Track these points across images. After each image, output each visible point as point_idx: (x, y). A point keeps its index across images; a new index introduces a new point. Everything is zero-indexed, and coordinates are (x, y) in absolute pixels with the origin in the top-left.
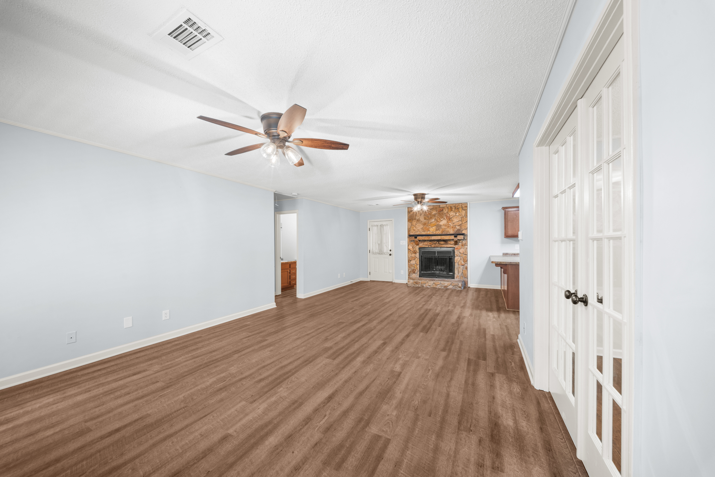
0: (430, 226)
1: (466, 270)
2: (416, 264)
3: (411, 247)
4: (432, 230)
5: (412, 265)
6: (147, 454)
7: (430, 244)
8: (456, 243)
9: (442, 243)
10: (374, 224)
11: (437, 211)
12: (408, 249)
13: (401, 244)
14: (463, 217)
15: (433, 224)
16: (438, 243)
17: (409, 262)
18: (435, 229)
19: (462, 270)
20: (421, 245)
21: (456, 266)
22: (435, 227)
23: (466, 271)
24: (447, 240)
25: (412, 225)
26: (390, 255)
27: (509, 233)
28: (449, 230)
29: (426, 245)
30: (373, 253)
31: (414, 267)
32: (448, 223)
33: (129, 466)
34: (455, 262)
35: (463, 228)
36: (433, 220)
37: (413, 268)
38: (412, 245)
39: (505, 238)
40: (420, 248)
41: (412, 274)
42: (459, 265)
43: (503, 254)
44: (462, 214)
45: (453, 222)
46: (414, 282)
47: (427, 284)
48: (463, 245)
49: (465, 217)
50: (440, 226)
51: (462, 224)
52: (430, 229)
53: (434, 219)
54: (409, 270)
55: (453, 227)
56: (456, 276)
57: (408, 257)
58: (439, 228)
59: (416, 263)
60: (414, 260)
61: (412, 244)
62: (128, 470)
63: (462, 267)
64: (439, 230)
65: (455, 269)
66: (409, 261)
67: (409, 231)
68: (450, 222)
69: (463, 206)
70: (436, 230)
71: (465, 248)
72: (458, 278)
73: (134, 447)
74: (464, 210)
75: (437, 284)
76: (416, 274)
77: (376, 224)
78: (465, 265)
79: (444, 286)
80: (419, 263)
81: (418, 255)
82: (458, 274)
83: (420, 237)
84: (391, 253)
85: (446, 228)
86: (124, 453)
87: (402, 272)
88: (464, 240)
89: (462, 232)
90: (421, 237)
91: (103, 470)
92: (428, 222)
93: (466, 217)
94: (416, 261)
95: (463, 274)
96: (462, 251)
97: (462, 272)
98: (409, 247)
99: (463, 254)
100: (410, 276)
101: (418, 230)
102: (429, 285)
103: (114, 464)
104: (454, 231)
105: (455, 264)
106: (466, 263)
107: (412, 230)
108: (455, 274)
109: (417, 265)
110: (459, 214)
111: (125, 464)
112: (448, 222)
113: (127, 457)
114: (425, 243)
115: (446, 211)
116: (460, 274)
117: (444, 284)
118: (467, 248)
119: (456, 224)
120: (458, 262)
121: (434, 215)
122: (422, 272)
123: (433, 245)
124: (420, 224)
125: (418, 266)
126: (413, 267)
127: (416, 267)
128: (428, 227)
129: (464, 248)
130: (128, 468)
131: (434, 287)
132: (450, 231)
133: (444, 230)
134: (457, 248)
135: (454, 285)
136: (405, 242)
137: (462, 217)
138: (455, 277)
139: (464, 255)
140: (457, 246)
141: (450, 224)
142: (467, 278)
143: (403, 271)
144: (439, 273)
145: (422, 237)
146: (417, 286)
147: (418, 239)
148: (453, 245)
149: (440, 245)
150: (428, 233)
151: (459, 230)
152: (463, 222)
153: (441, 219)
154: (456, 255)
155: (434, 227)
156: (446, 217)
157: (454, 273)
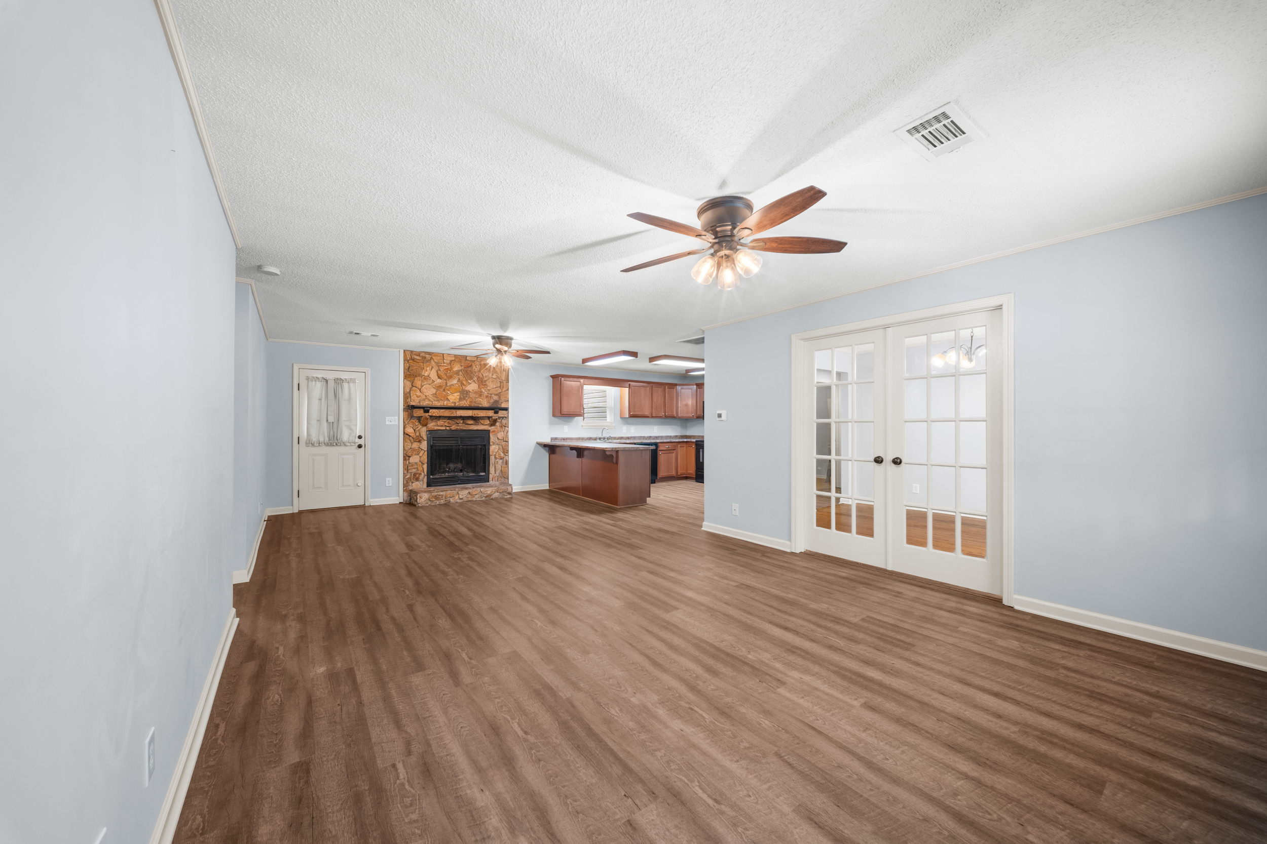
0: (449, 392)
1: (505, 466)
2: (420, 463)
3: (410, 430)
4: (453, 398)
5: (413, 465)
6: (921, 786)
7: (449, 423)
8: (493, 423)
9: (470, 423)
10: (315, 376)
11: (462, 366)
12: (404, 433)
13: (388, 423)
14: (503, 382)
15: (455, 389)
16: (463, 423)
17: (405, 459)
18: (458, 397)
19: (500, 467)
20: (432, 425)
21: (492, 459)
22: (459, 394)
24: (478, 417)
25: (413, 386)
26: (360, 446)
27: (564, 410)
28: (482, 400)
29: (442, 426)
30: (310, 443)
31: (417, 468)
32: (481, 389)
33: (949, 802)
34: (491, 453)
35: (503, 399)
36: (455, 382)
37: (414, 471)
38: (412, 426)
39: (553, 417)
40: (430, 432)
41: (412, 483)
42: (496, 458)
43: (551, 439)
44: (501, 377)
45: (488, 388)
46: (432, 497)
47: (457, 497)
48: (501, 427)
49: (505, 382)
50: (468, 392)
51: (502, 393)
52: (449, 397)
53: (457, 380)
54: (406, 476)
55: (487, 397)
56: (491, 476)
57: (404, 449)
58: (465, 395)
59: (420, 461)
60: (418, 454)
61: (413, 423)
62: (959, 800)
63: (500, 462)
64: (465, 399)
65: (491, 466)
66: (406, 457)
67: (407, 396)
68: (483, 388)
70: (460, 399)
72: (494, 481)
73: (904, 807)
74: (504, 371)
75: (474, 493)
76: (421, 483)
77: (320, 375)
78: (505, 459)
79: (485, 495)
80: (426, 461)
81: (424, 445)
82: (495, 473)
83: (434, 410)
84: (361, 442)
85: (477, 396)
86: (921, 818)
87: (389, 481)
88: (505, 418)
89: (501, 405)
90: (437, 410)
91: (969, 835)
92: (446, 383)
94: (420, 457)
95: (502, 472)
96: (500, 435)
97: (501, 470)
98: (406, 429)
99: (502, 441)
100: (409, 487)
101: (426, 396)
102: (461, 497)
103: (950, 824)
104: (489, 402)
105: (491, 457)
106: (506, 454)
107: (414, 397)
108: (490, 475)
109: (423, 464)
110: (496, 375)
111: (948, 810)
112: (480, 387)
113: (930, 810)
114: (438, 422)
115: (476, 367)
116: (497, 473)
117: (485, 493)
118: (508, 432)
119: (493, 391)
120: (494, 454)
121: (457, 373)
122: (431, 477)
123: (453, 427)
124: (430, 386)
125: (425, 466)
126: (414, 468)
127: (421, 469)
128: (445, 393)
129: (504, 432)
130: (955, 802)
131: (470, 499)
132: (483, 403)
133: (474, 400)
134: (493, 432)
135: (501, 491)
136: (396, 420)
137: (501, 381)
138: (490, 479)
139: (504, 443)
140: (493, 427)
141: (483, 390)
142: (508, 479)
143: (390, 479)
144: (463, 474)
145: (439, 410)
146: (438, 503)
147: (430, 414)
148: (487, 427)
149: (466, 426)
150: (446, 403)
151: (496, 402)
152: (503, 390)
153: (469, 381)
154: (493, 442)
155: (456, 394)
156: (477, 379)
157: (488, 473)
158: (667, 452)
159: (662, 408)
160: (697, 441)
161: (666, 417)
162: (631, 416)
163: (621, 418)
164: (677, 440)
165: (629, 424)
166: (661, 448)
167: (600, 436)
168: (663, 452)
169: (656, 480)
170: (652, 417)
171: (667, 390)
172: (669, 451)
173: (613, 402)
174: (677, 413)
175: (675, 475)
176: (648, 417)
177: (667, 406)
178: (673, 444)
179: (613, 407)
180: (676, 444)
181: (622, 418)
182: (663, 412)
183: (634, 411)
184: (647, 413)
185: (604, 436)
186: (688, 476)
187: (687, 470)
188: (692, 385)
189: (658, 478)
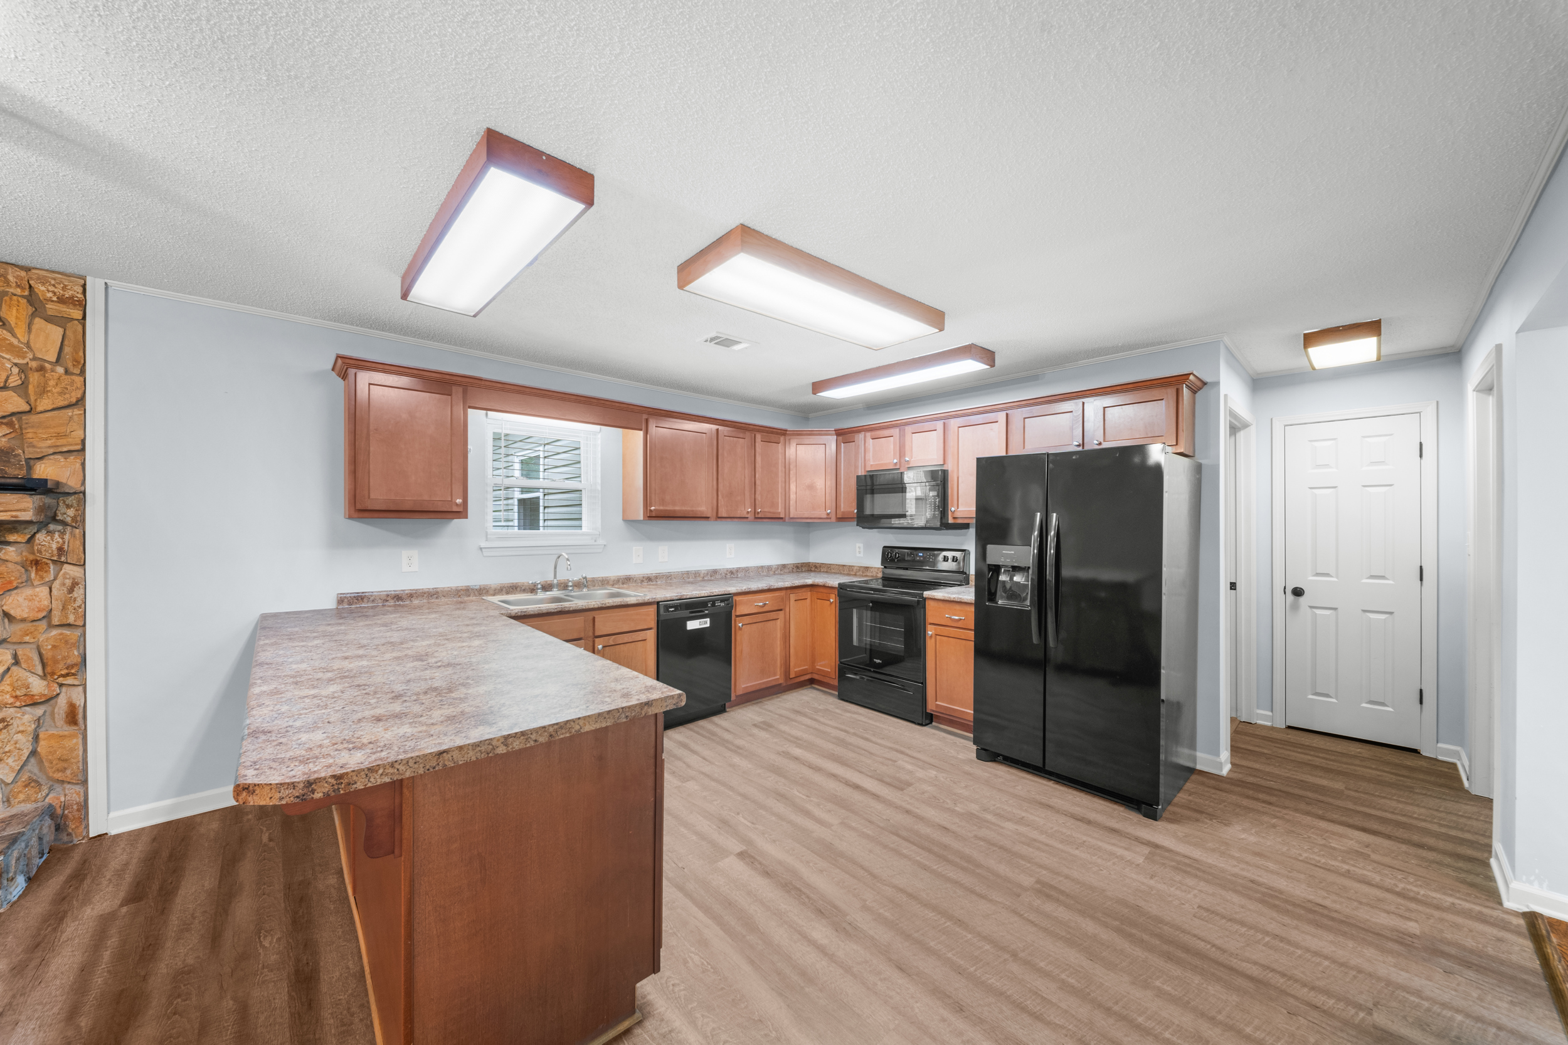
1: (68, 730)
14: (41, 369)
23: (71, 736)
27: (372, 496)
39: (350, 517)
43: (341, 601)
44: (28, 345)
48: (36, 563)
49: (60, 370)
51: (33, 418)
63: (26, 716)
69: (40, 288)
71: (56, 585)
74: (49, 319)
88: (52, 527)
89: (30, 468)
93: (67, 372)
95: (40, 762)
97: (34, 753)
99: (43, 625)
106: (68, 681)
116: (6, 770)
129: (50, 585)
137: (34, 364)
139: (54, 632)
142: (85, 782)
151: (3, 455)
152: (44, 404)
158: (760, 618)
159: (747, 494)
160: (842, 587)
161: (758, 518)
162: (653, 516)
163: (624, 520)
164: (788, 583)
165: (651, 538)
166: (741, 609)
167: (550, 578)
168: (747, 620)
169: (727, 704)
170: (719, 518)
171: (759, 444)
172: (764, 615)
173: (599, 474)
174: (787, 507)
175: (781, 681)
176: (707, 518)
177: (759, 488)
178: (777, 594)
179: (599, 488)
180: (782, 593)
181: (629, 521)
182: (748, 502)
183: (663, 502)
184: (704, 508)
185: (563, 575)
186: (816, 677)
187: (813, 662)
188: (826, 433)
189: (733, 698)
